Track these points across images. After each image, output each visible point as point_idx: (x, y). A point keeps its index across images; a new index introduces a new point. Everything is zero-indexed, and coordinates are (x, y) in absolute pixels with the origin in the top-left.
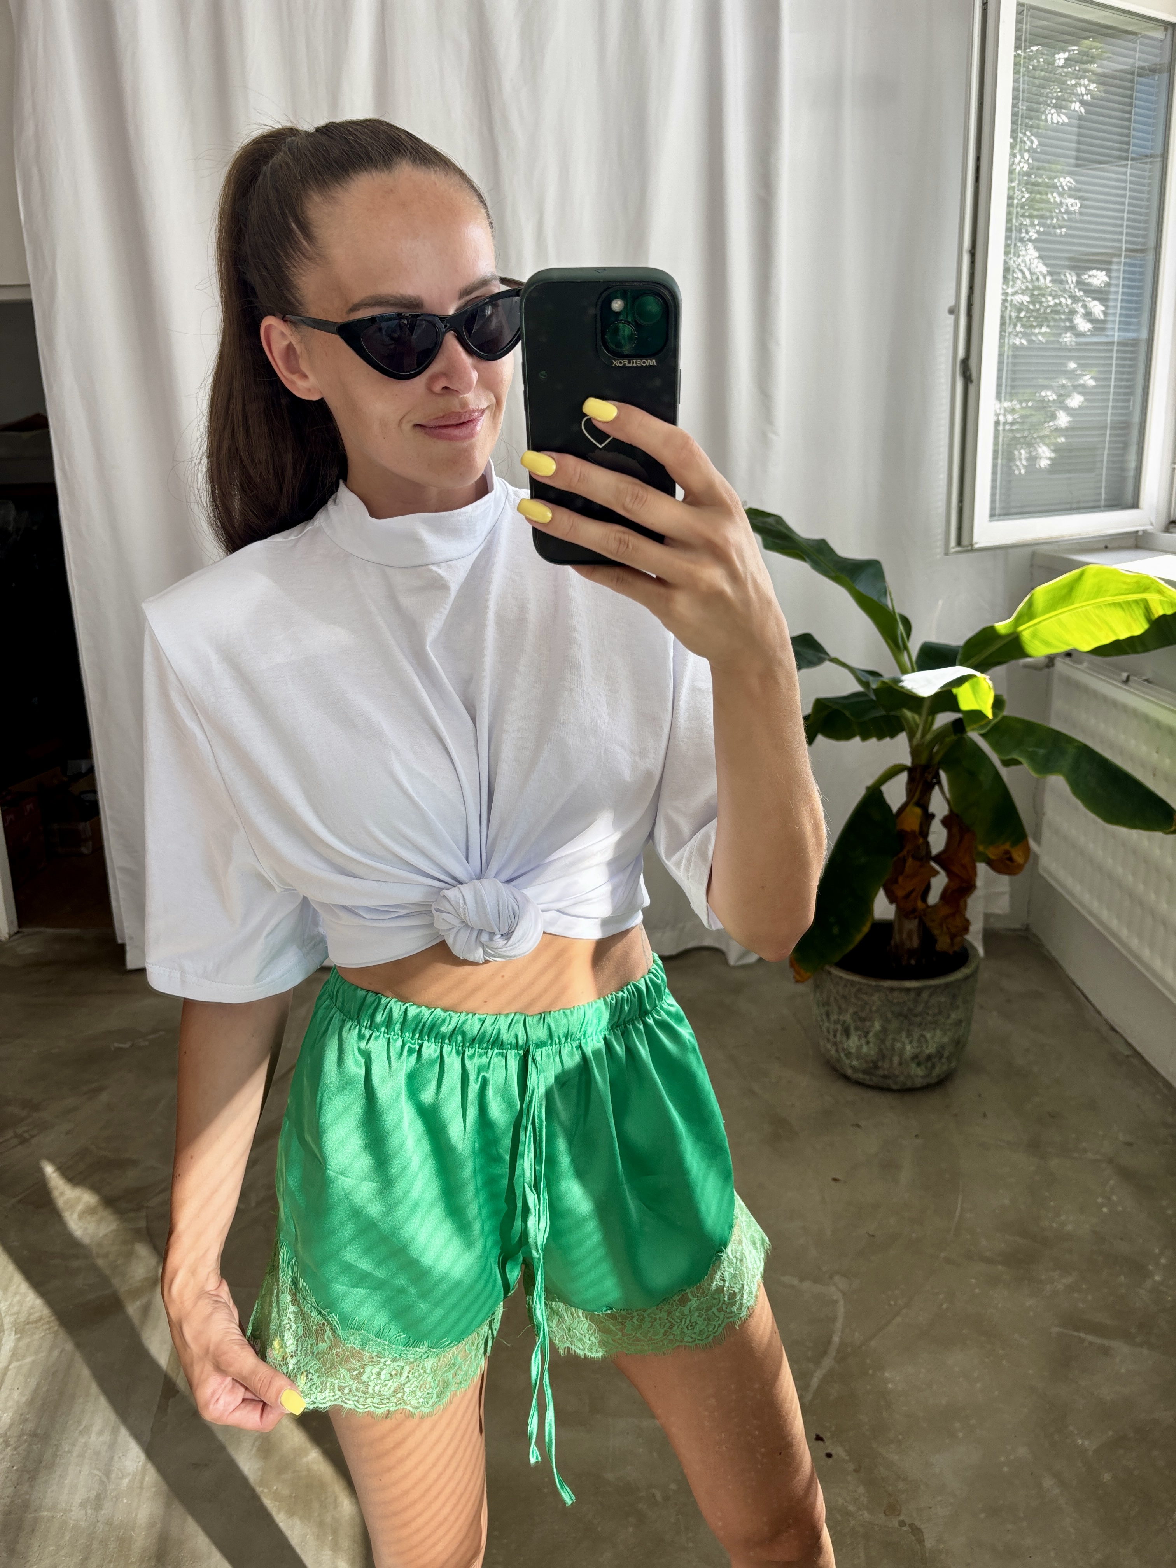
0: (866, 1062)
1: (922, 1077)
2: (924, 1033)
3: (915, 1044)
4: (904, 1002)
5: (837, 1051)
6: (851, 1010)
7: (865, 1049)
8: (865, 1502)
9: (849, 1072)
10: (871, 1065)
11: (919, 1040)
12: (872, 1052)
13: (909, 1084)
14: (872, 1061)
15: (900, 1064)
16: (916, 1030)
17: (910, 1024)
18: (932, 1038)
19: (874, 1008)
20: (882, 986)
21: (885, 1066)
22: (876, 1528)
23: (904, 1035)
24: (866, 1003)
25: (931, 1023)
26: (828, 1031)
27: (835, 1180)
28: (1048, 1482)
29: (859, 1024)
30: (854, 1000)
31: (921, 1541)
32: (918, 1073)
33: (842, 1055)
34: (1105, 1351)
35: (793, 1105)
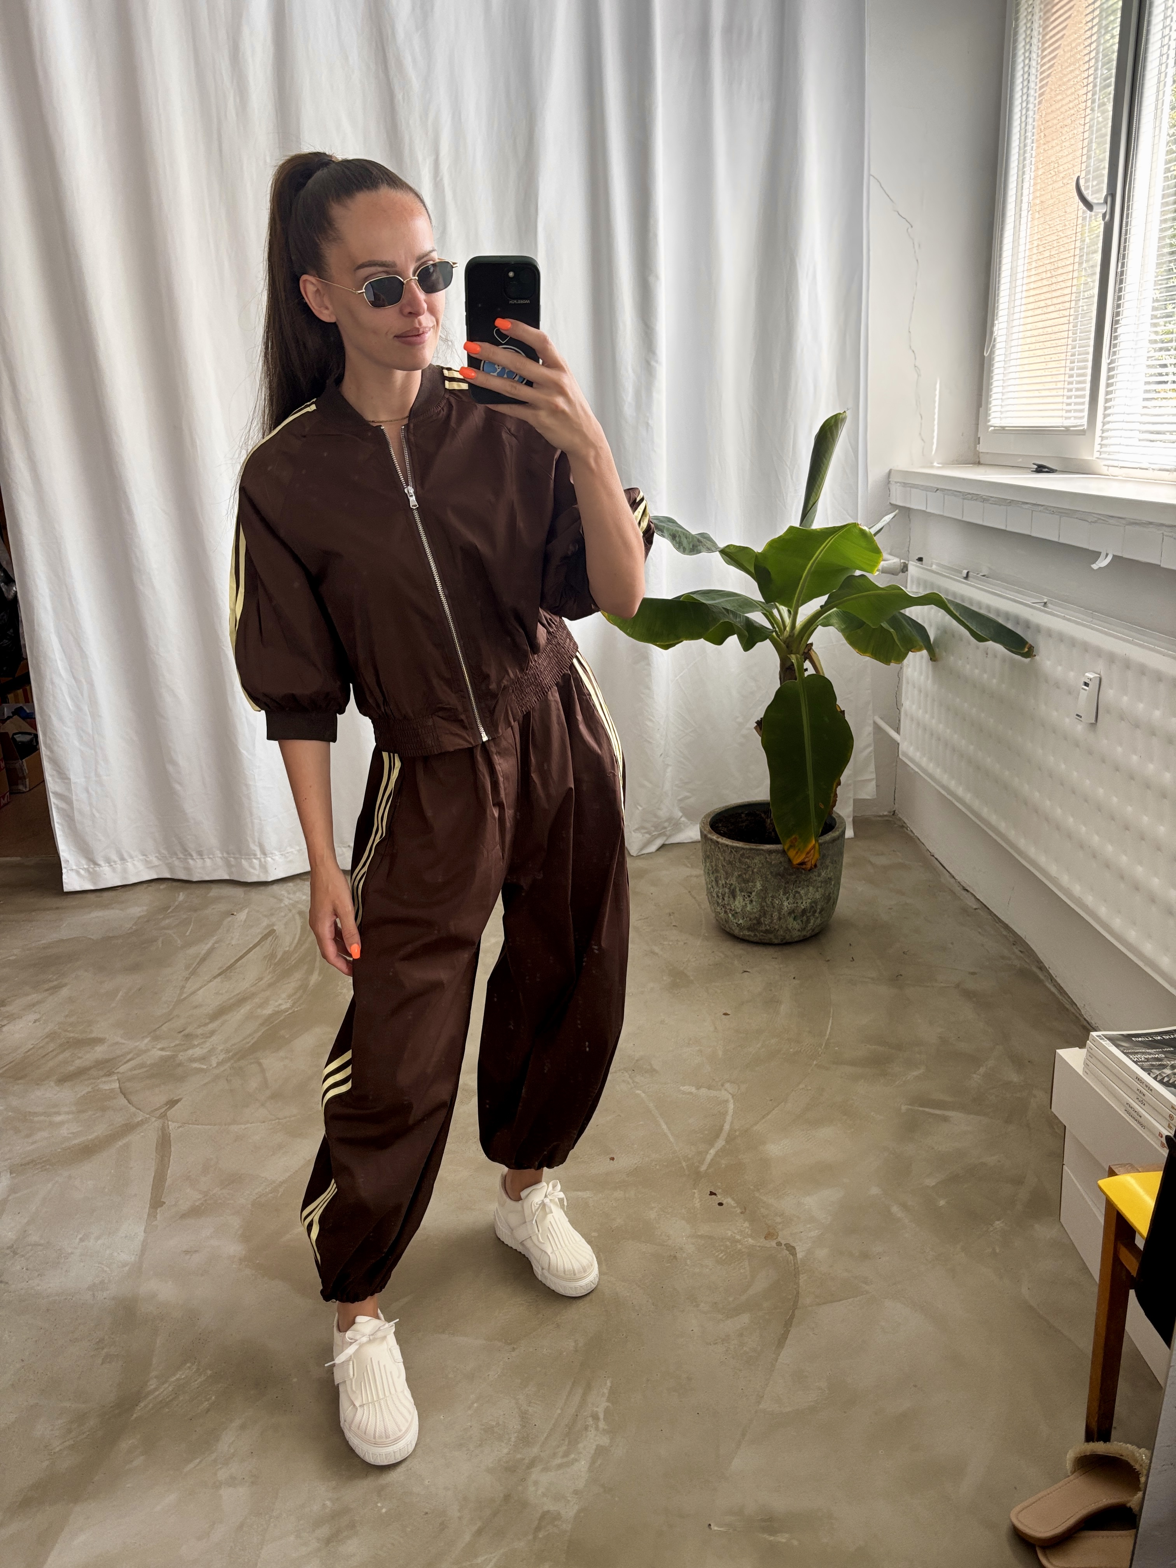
0: (750, 919)
1: (799, 930)
2: (799, 890)
3: (791, 900)
4: (781, 863)
5: (726, 912)
6: (736, 874)
7: (748, 909)
8: (749, 1233)
9: (736, 932)
10: (755, 922)
11: (794, 896)
12: (755, 911)
13: (788, 937)
14: (756, 917)
15: (780, 919)
16: (791, 887)
17: (788, 883)
18: (806, 894)
19: (755, 870)
20: (763, 850)
21: (766, 923)
22: (758, 1249)
23: (781, 892)
24: (749, 867)
25: (804, 881)
26: (718, 896)
27: (725, 1014)
28: (895, 1209)
29: (743, 885)
30: (738, 864)
31: (794, 1254)
32: (794, 925)
33: (730, 915)
34: (945, 1119)
35: (689, 961)
